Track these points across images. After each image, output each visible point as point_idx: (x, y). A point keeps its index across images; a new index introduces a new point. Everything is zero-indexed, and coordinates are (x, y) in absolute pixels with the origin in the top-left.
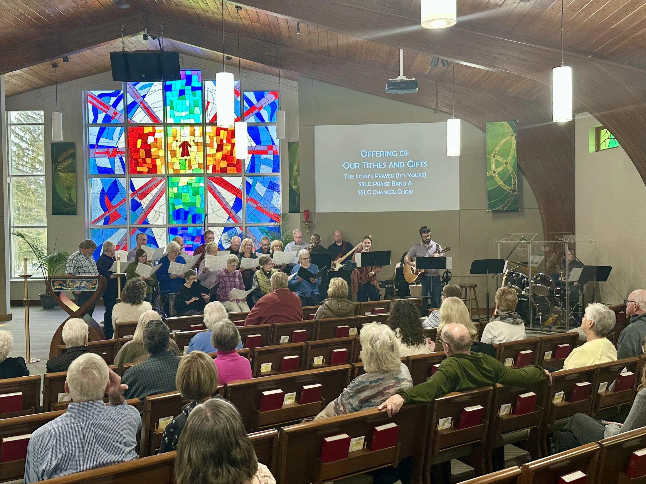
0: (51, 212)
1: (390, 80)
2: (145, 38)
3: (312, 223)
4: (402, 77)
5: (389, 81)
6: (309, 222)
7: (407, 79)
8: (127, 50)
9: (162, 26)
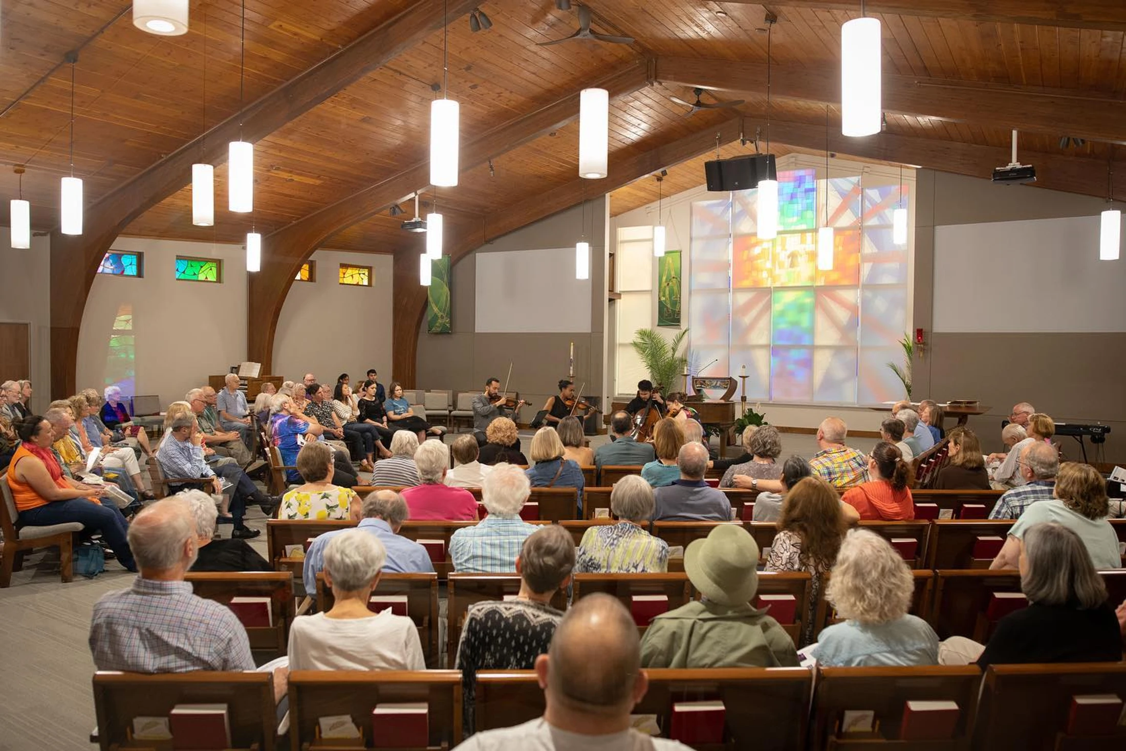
0: (657, 323)
1: (997, 169)
2: (744, 143)
3: (927, 345)
4: (1015, 164)
5: (995, 170)
6: (924, 344)
7: (1020, 167)
8: (721, 158)
9: (759, 129)
